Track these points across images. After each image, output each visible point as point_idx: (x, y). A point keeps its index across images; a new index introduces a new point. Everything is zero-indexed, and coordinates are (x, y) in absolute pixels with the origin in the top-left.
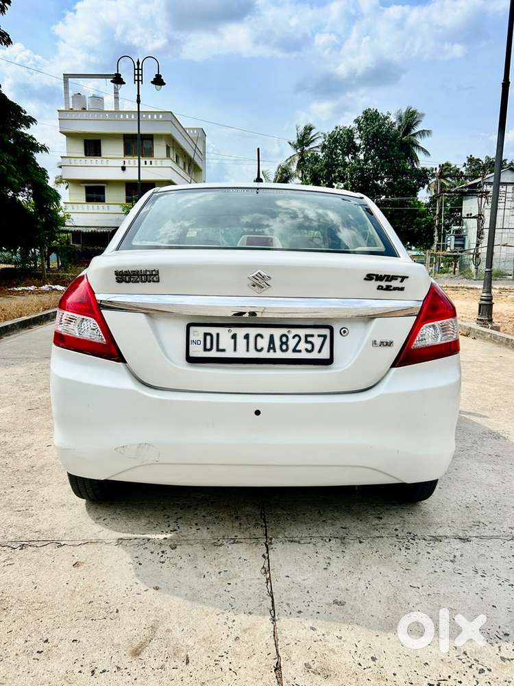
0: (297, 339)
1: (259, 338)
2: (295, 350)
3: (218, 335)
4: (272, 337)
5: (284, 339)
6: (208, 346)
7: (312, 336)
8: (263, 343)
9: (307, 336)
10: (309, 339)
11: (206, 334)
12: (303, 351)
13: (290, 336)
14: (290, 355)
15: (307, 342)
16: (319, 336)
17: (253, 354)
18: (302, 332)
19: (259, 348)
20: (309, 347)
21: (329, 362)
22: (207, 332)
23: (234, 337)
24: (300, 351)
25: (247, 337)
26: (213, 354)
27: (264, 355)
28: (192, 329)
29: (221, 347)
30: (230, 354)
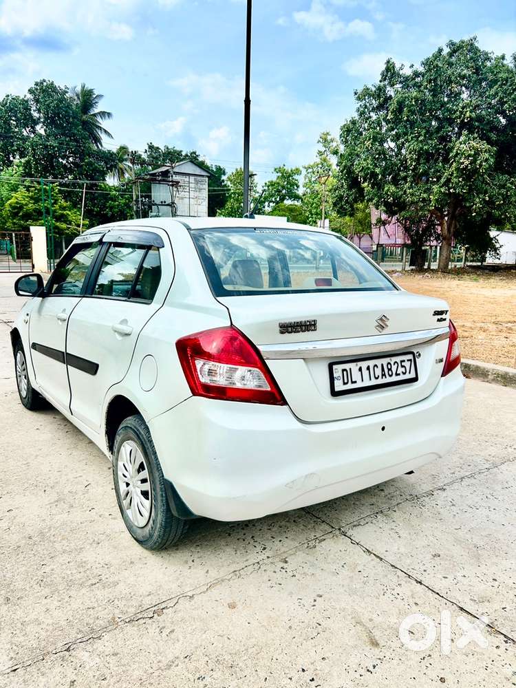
0: (396, 364)
1: (376, 368)
2: (397, 374)
3: (350, 369)
4: (382, 365)
5: (389, 366)
6: (346, 381)
7: (404, 361)
8: (378, 372)
9: (401, 362)
10: (403, 364)
11: (343, 370)
12: (401, 374)
13: (392, 364)
14: (394, 379)
15: (402, 366)
16: (408, 360)
17: (374, 382)
18: (398, 359)
19: (377, 376)
20: (403, 370)
21: (415, 379)
22: (344, 368)
23: (360, 369)
24: (399, 374)
25: (368, 368)
26: (350, 386)
27: (381, 381)
28: (335, 367)
29: (353, 380)
30: (359, 385)
